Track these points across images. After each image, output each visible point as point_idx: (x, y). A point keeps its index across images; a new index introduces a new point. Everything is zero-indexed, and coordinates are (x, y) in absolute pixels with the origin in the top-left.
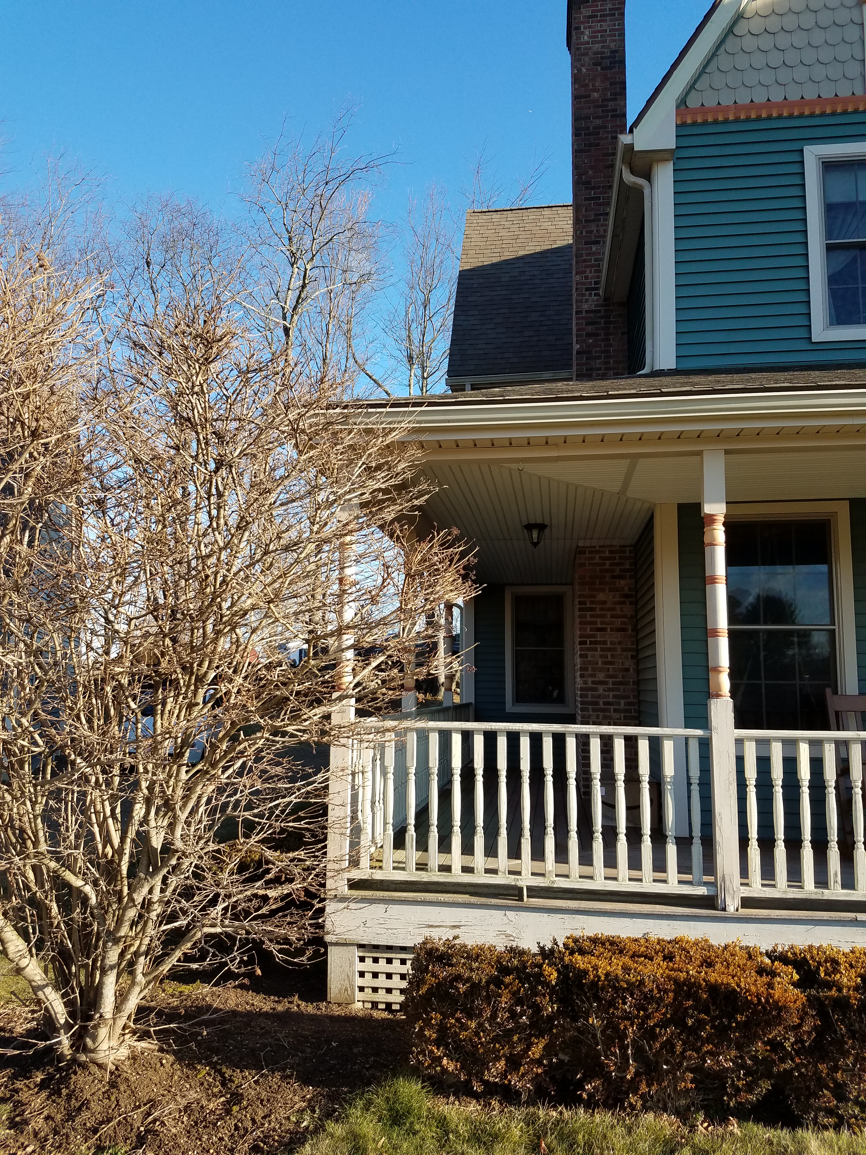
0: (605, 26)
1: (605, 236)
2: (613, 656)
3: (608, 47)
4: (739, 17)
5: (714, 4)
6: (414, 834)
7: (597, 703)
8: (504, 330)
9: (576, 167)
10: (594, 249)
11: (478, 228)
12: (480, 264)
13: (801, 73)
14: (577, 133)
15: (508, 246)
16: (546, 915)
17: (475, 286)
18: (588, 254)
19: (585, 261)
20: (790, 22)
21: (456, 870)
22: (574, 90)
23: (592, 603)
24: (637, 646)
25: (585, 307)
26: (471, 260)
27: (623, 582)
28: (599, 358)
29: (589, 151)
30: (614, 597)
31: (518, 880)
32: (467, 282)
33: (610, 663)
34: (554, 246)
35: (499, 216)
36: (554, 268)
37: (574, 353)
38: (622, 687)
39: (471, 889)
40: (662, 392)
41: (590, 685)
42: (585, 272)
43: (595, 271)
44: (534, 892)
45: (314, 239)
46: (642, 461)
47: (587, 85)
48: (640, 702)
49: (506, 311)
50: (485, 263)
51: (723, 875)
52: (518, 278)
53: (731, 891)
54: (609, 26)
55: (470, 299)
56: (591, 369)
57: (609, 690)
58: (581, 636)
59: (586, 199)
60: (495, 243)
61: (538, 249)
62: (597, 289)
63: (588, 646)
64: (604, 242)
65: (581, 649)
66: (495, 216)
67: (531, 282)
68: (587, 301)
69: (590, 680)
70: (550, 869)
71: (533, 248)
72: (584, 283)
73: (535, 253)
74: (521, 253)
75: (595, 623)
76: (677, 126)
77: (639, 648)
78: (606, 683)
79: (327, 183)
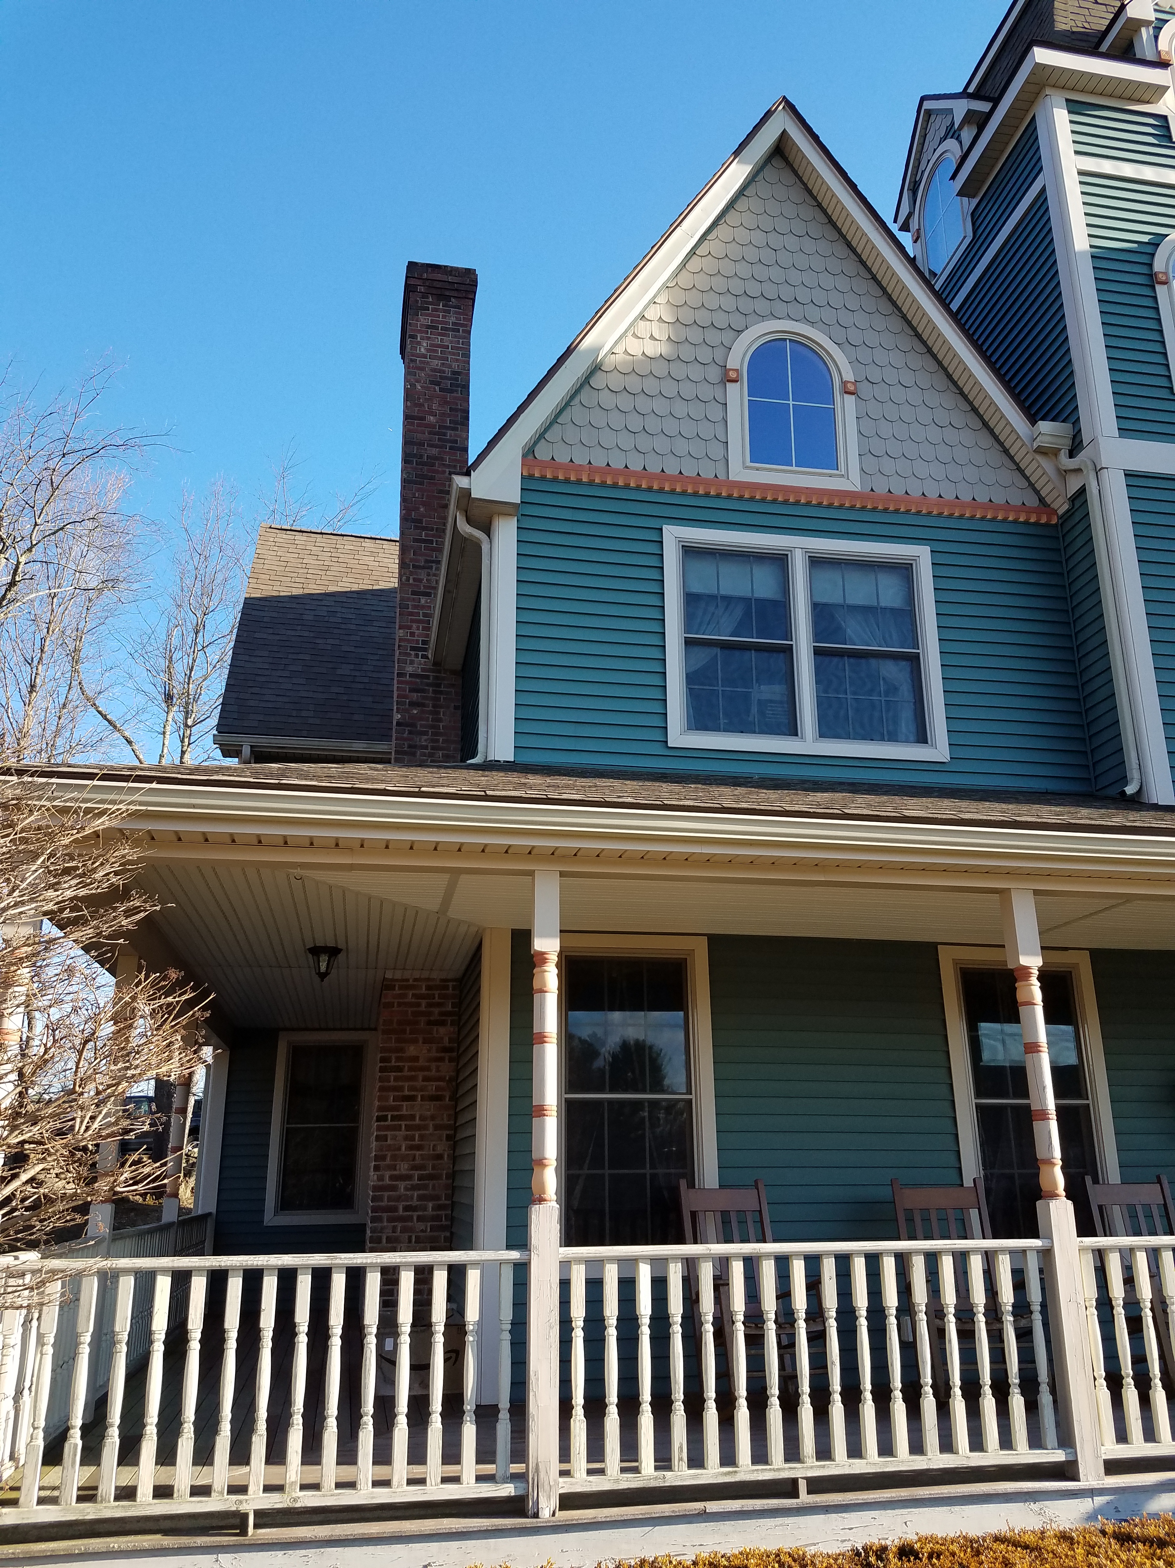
0: (447, 341)
1: (436, 588)
2: (422, 1137)
3: (450, 366)
4: (596, 368)
5: (568, 348)
6: (80, 1443)
7: (395, 1209)
8: (303, 681)
9: (404, 499)
10: (423, 601)
11: (276, 548)
12: (275, 594)
13: (661, 444)
14: (407, 459)
15: (315, 577)
16: (280, 1554)
17: (265, 620)
18: (415, 607)
19: (411, 614)
20: (651, 386)
21: (144, 1495)
22: (406, 407)
23: (398, 1059)
24: (455, 1123)
25: (410, 669)
26: (262, 587)
27: (442, 1030)
28: (425, 733)
29: (422, 483)
30: (429, 1051)
31: (241, 1502)
32: (254, 613)
33: (419, 1148)
34: (375, 587)
35: (305, 538)
36: (373, 613)
37: (395, 723)
38: (431, 1183)
39: (167, 1524)
40: (487, 795)
41: (387, 1181)
42: (410, 628)
43: (424, 629)
44: (265, 1518)
45: (36, 524)
46: (464, 878)
47: (422, 405)
48: (453, 1204)
49: (308, 657)
50: (282, 594)
51: (537, 1465)
52: (326, 619)
53: (547, 1487)
54: (451, 342)
55: (257, 635)
56: (415, 747)
57: (414, 1188)
58: (380, 1109)
59: (415, 540)
60: (297, 570)
61: (355, 588)
62: (425, 650)
63: (389, 1123)
64: (436, 595)
65: (379, 1128)
66: (299, 536)
67: (343, 626)
68: (412, 662)
69: (387, 1174)
70: (293, 1479)
71: (348, 585)
72: (408, 641)
73: (351, 592)
74: (332, 589)
75: (400, 1089)
76: (523, 477)
77: (457, 1124)
78: (408, 1177)
79: (64, 456)
